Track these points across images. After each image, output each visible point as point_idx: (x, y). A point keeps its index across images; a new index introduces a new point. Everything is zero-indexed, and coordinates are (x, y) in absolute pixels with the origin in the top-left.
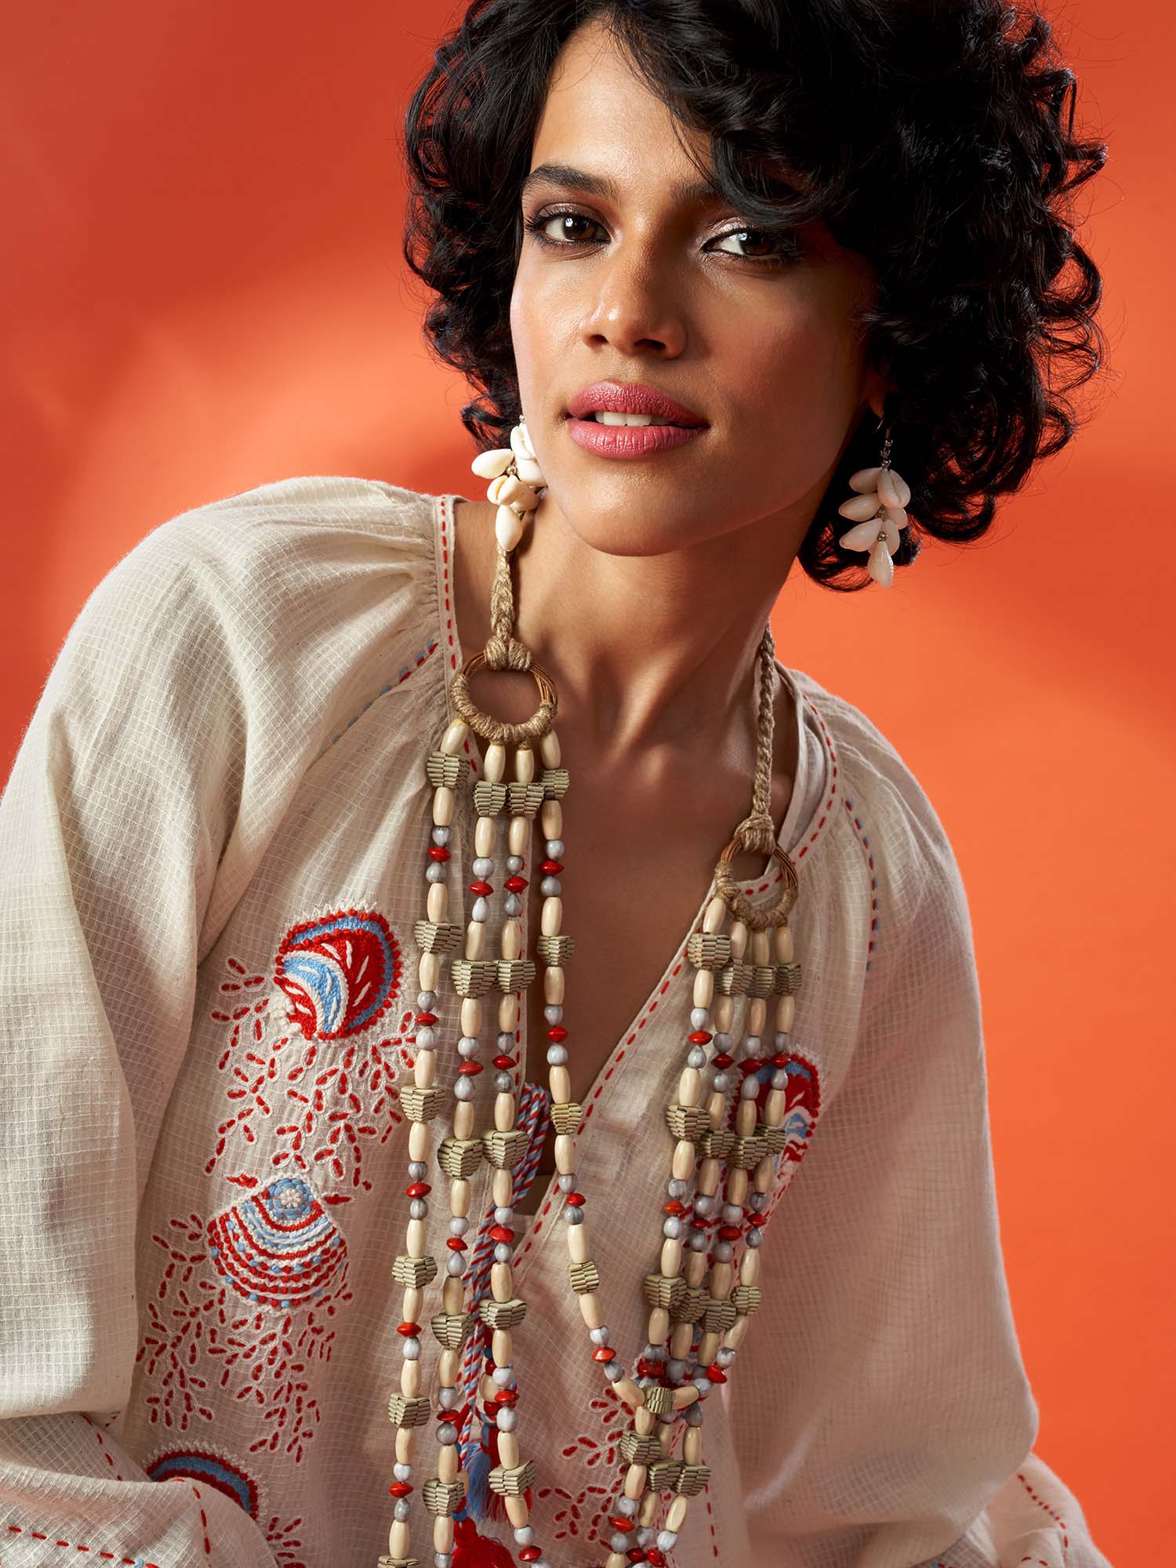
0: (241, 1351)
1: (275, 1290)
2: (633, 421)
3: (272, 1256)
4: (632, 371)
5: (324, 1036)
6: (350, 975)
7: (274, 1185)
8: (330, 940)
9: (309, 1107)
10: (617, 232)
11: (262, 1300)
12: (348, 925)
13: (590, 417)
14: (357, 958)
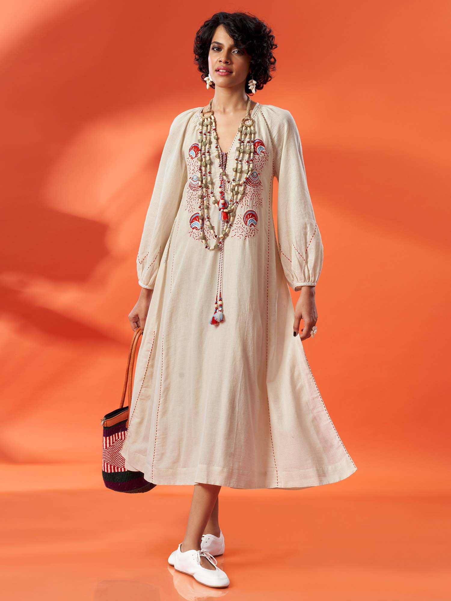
0: (196, 198)
1: (197, 189)
2: (224, 71)
3: (195, 185)
4: (224, 65)
5: (194, 158)
6: (195, 151)
7: (193, 176)
8: (192, 148)
9: (194, 166)
10: (223, 50)
11: (196, 191)
12: (193, 146)
13: (218, 71)
14: (195, 149)
